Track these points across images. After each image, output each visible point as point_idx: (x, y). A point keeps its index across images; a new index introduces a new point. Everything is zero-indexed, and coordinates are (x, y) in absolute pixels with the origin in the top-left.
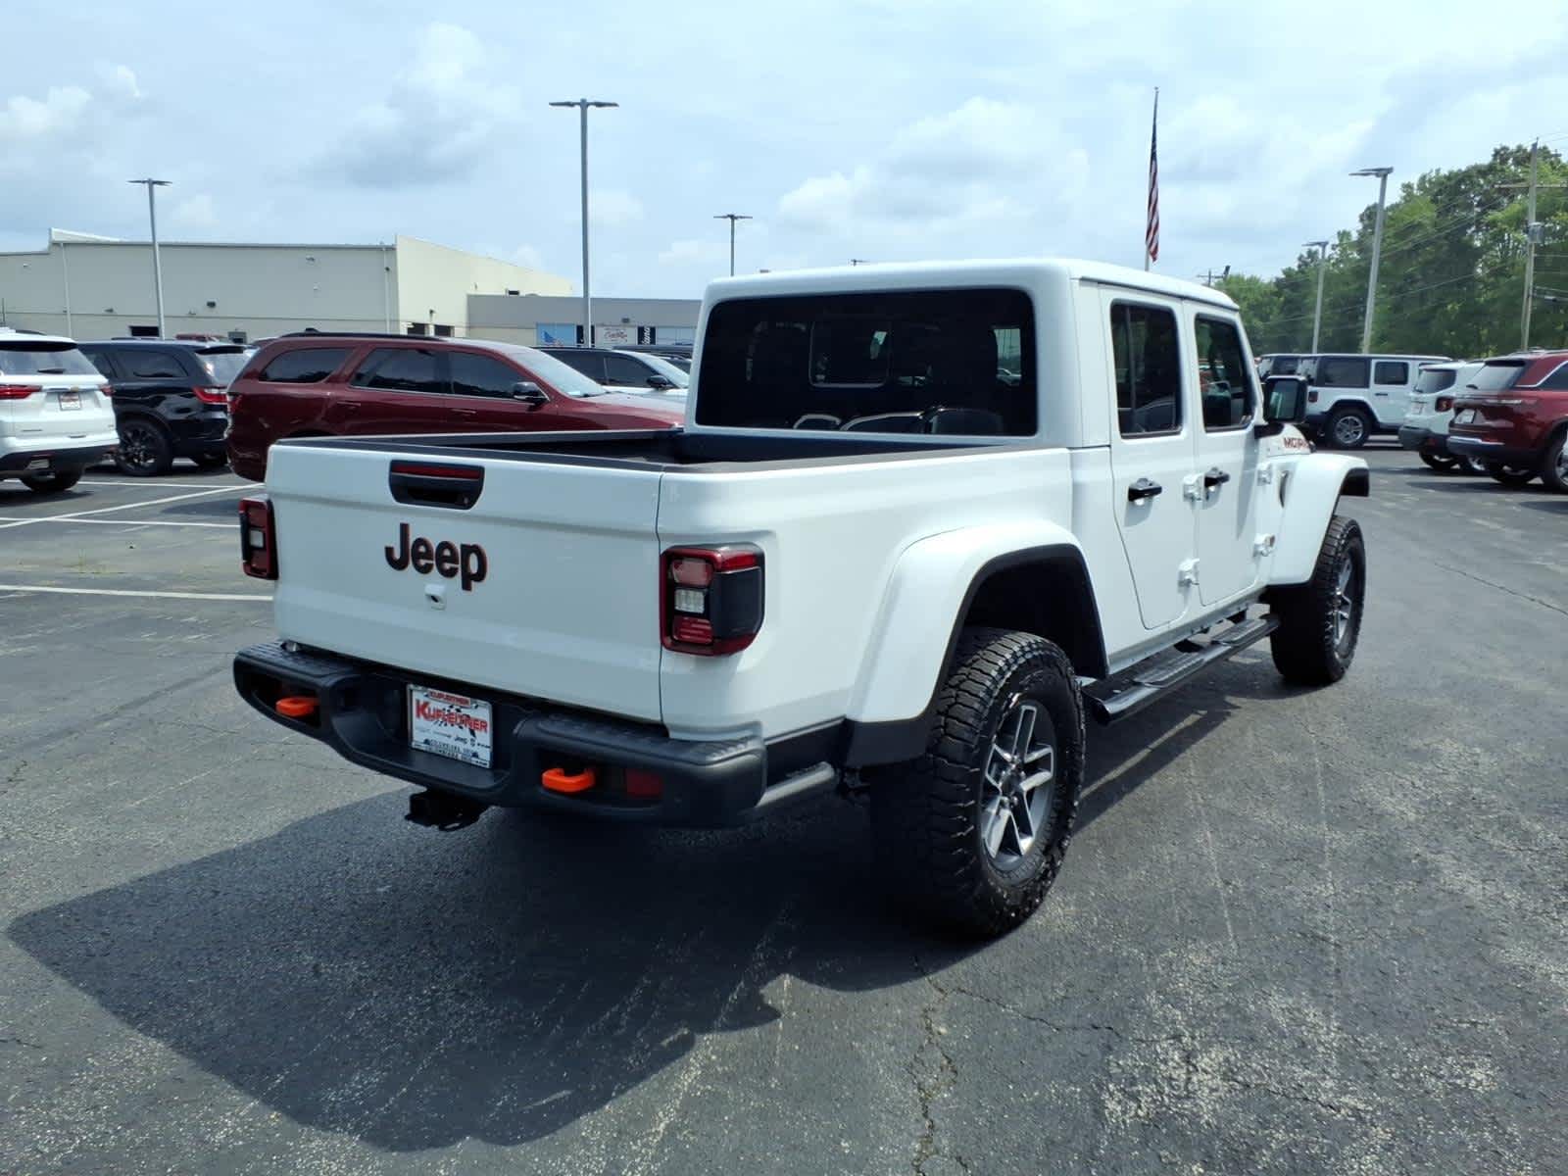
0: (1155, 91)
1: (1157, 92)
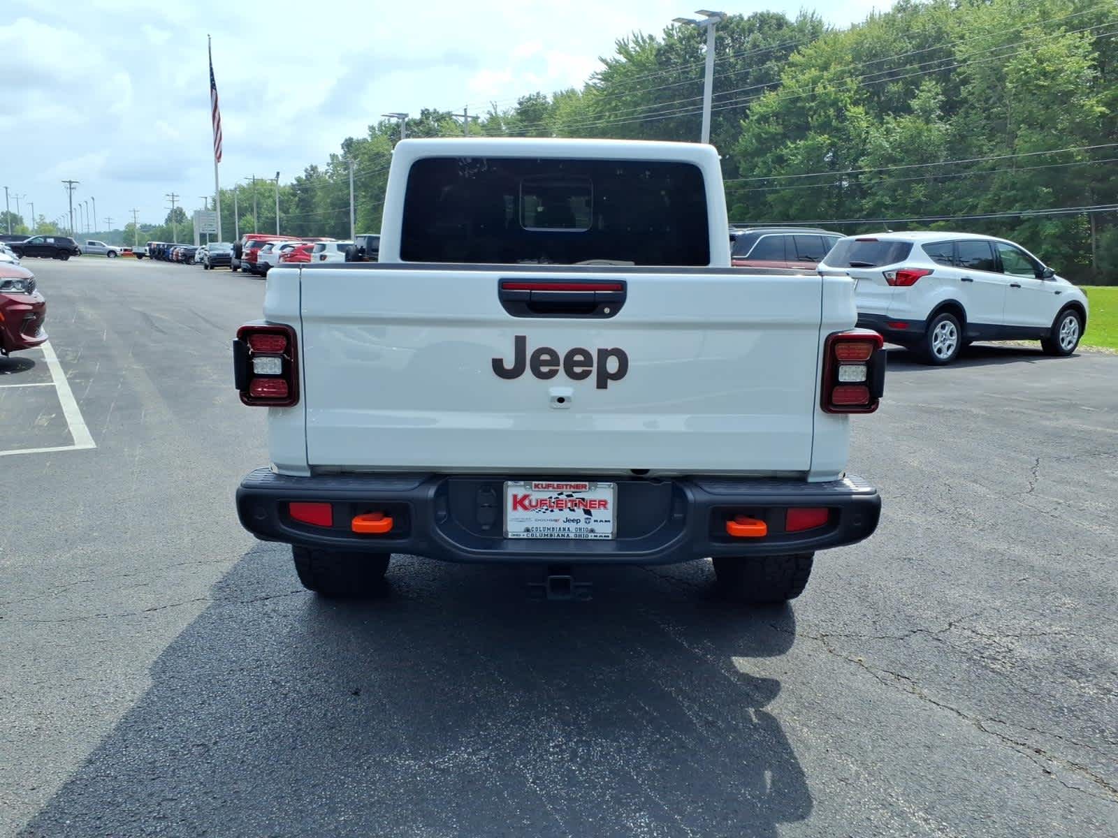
0: (208, 37)
1: (210, 38)
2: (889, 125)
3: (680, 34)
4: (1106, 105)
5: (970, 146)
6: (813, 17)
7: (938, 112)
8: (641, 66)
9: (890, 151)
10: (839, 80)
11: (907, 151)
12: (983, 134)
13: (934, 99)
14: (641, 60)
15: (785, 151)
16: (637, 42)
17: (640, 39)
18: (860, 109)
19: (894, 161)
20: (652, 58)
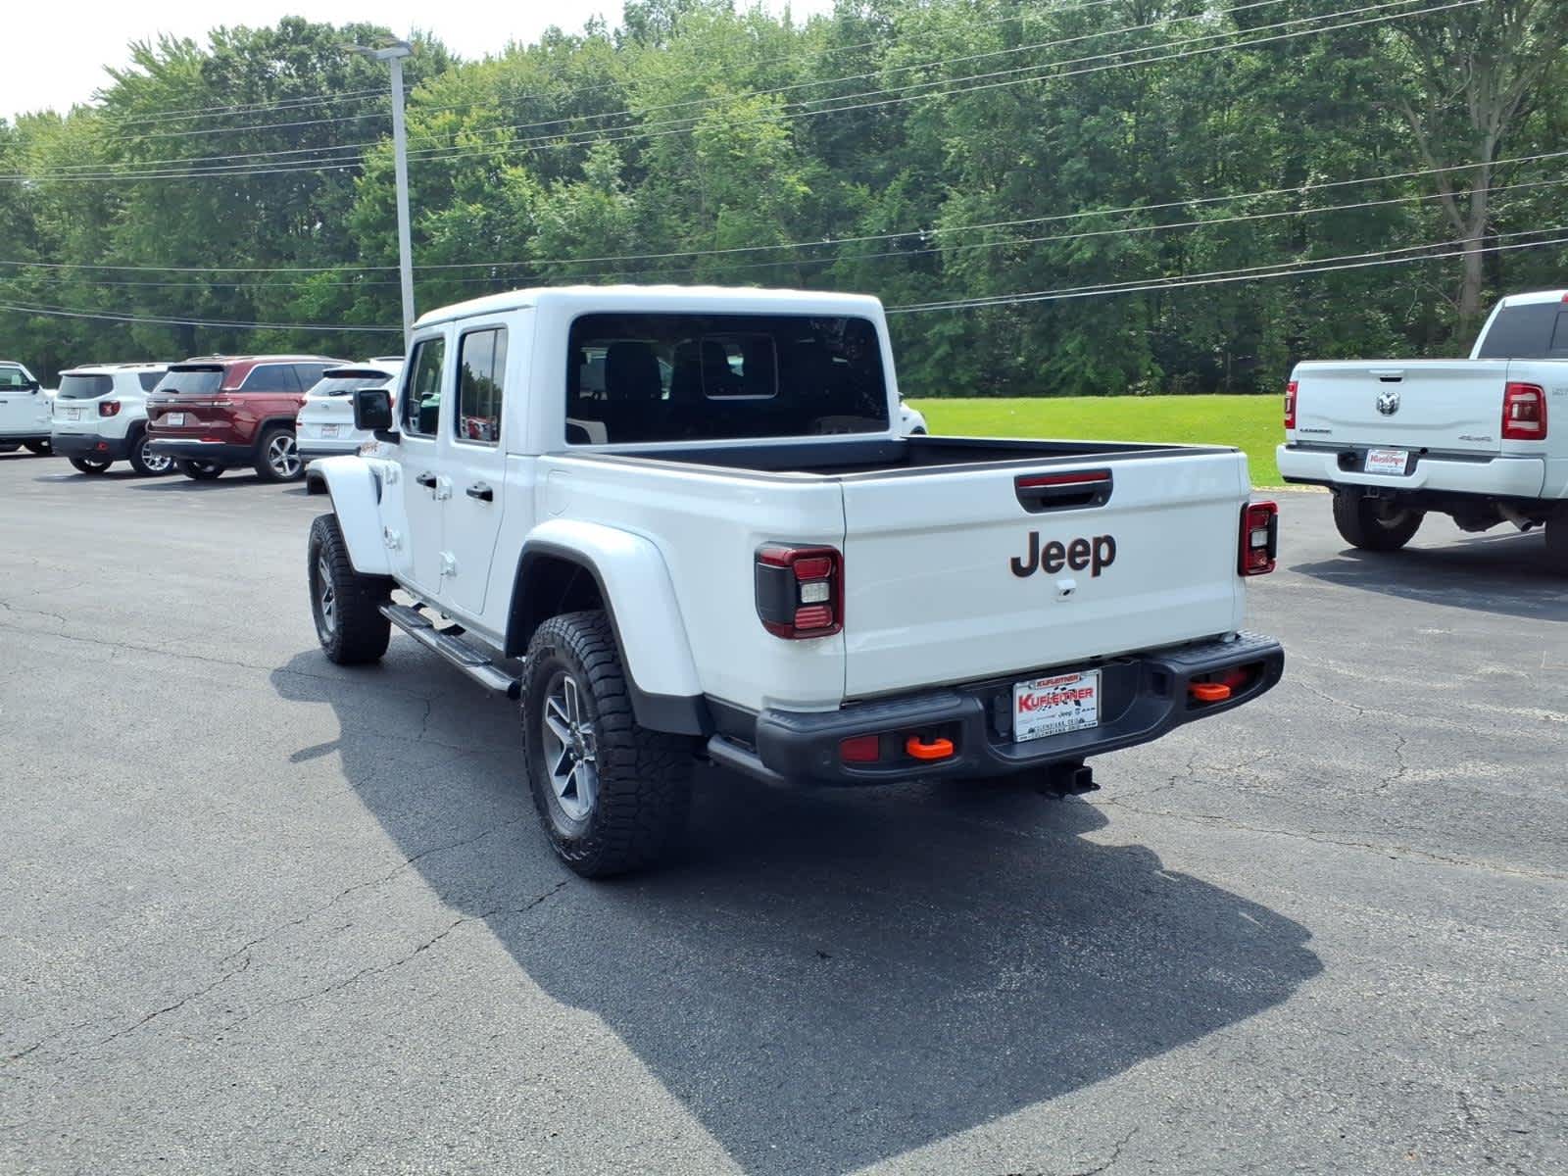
2: (561, 196)
3: (235, 42)
4: (807, 183)
5: (662, 226)
6: (429, 38)
7: (619, 181)
8: (180, 85)
9: (567, 230)
10: (485, 129)
11: (587, 230)
12: (675, 213)
13: (612, 163)
14: (178, 76)
15: (425, 224)
16: (165, 47)
17: (171, 44)
18: (520, 171)
19: (573, 242)
20: (196, 74)
